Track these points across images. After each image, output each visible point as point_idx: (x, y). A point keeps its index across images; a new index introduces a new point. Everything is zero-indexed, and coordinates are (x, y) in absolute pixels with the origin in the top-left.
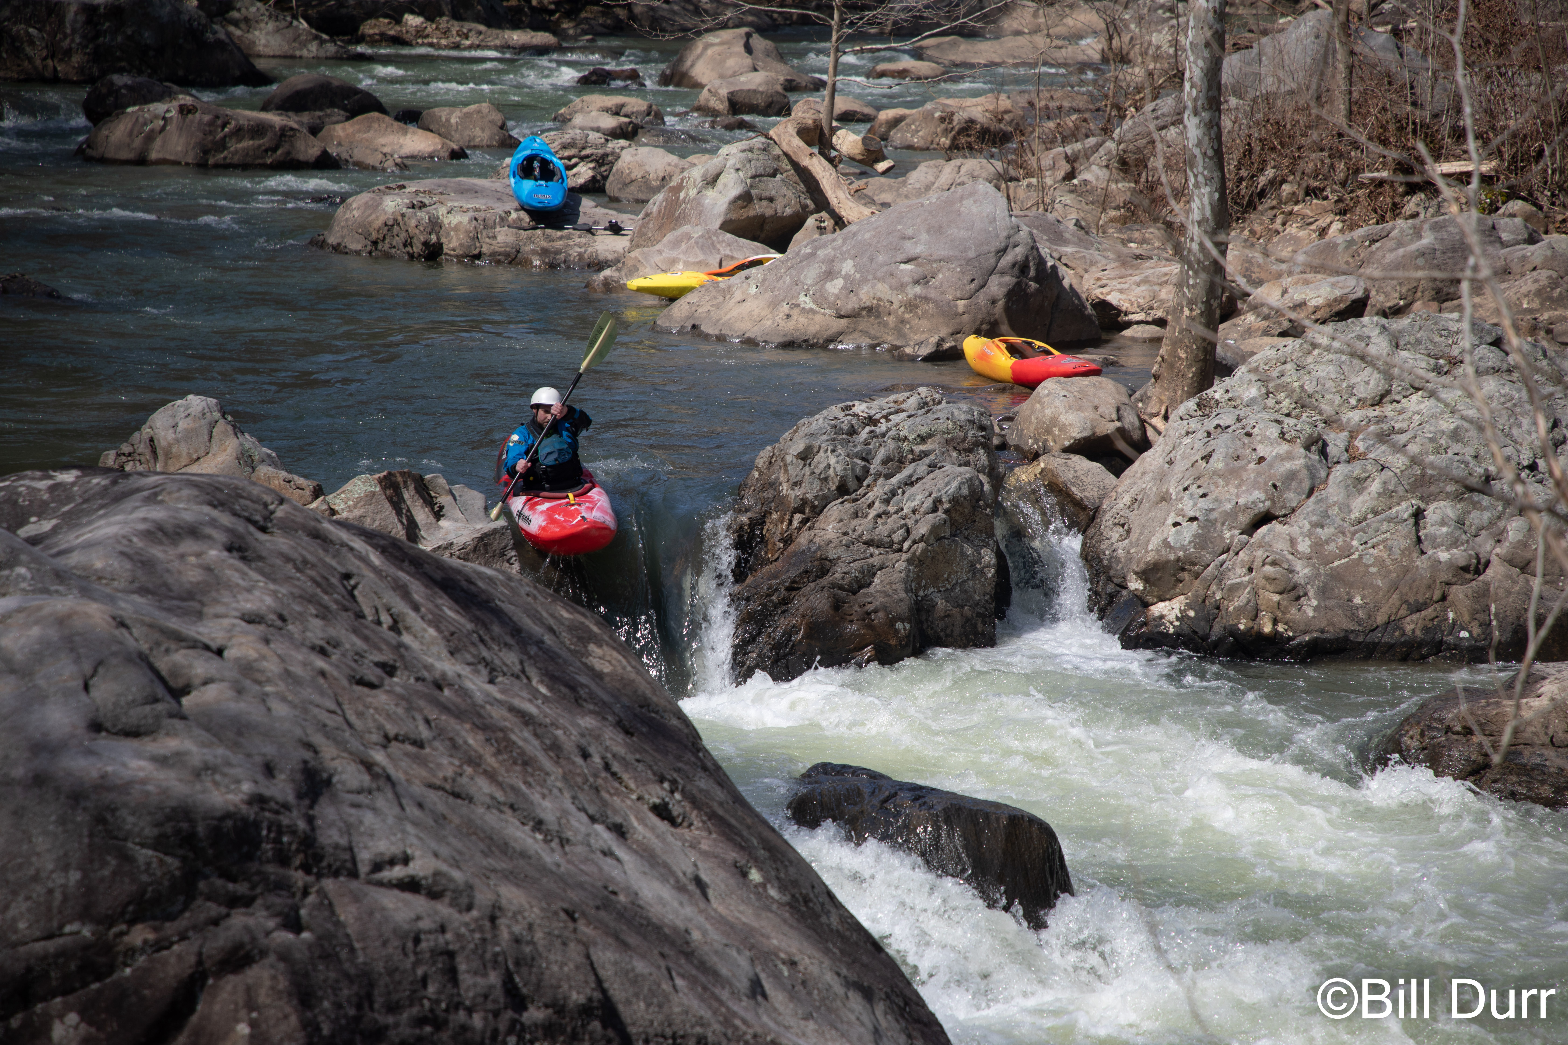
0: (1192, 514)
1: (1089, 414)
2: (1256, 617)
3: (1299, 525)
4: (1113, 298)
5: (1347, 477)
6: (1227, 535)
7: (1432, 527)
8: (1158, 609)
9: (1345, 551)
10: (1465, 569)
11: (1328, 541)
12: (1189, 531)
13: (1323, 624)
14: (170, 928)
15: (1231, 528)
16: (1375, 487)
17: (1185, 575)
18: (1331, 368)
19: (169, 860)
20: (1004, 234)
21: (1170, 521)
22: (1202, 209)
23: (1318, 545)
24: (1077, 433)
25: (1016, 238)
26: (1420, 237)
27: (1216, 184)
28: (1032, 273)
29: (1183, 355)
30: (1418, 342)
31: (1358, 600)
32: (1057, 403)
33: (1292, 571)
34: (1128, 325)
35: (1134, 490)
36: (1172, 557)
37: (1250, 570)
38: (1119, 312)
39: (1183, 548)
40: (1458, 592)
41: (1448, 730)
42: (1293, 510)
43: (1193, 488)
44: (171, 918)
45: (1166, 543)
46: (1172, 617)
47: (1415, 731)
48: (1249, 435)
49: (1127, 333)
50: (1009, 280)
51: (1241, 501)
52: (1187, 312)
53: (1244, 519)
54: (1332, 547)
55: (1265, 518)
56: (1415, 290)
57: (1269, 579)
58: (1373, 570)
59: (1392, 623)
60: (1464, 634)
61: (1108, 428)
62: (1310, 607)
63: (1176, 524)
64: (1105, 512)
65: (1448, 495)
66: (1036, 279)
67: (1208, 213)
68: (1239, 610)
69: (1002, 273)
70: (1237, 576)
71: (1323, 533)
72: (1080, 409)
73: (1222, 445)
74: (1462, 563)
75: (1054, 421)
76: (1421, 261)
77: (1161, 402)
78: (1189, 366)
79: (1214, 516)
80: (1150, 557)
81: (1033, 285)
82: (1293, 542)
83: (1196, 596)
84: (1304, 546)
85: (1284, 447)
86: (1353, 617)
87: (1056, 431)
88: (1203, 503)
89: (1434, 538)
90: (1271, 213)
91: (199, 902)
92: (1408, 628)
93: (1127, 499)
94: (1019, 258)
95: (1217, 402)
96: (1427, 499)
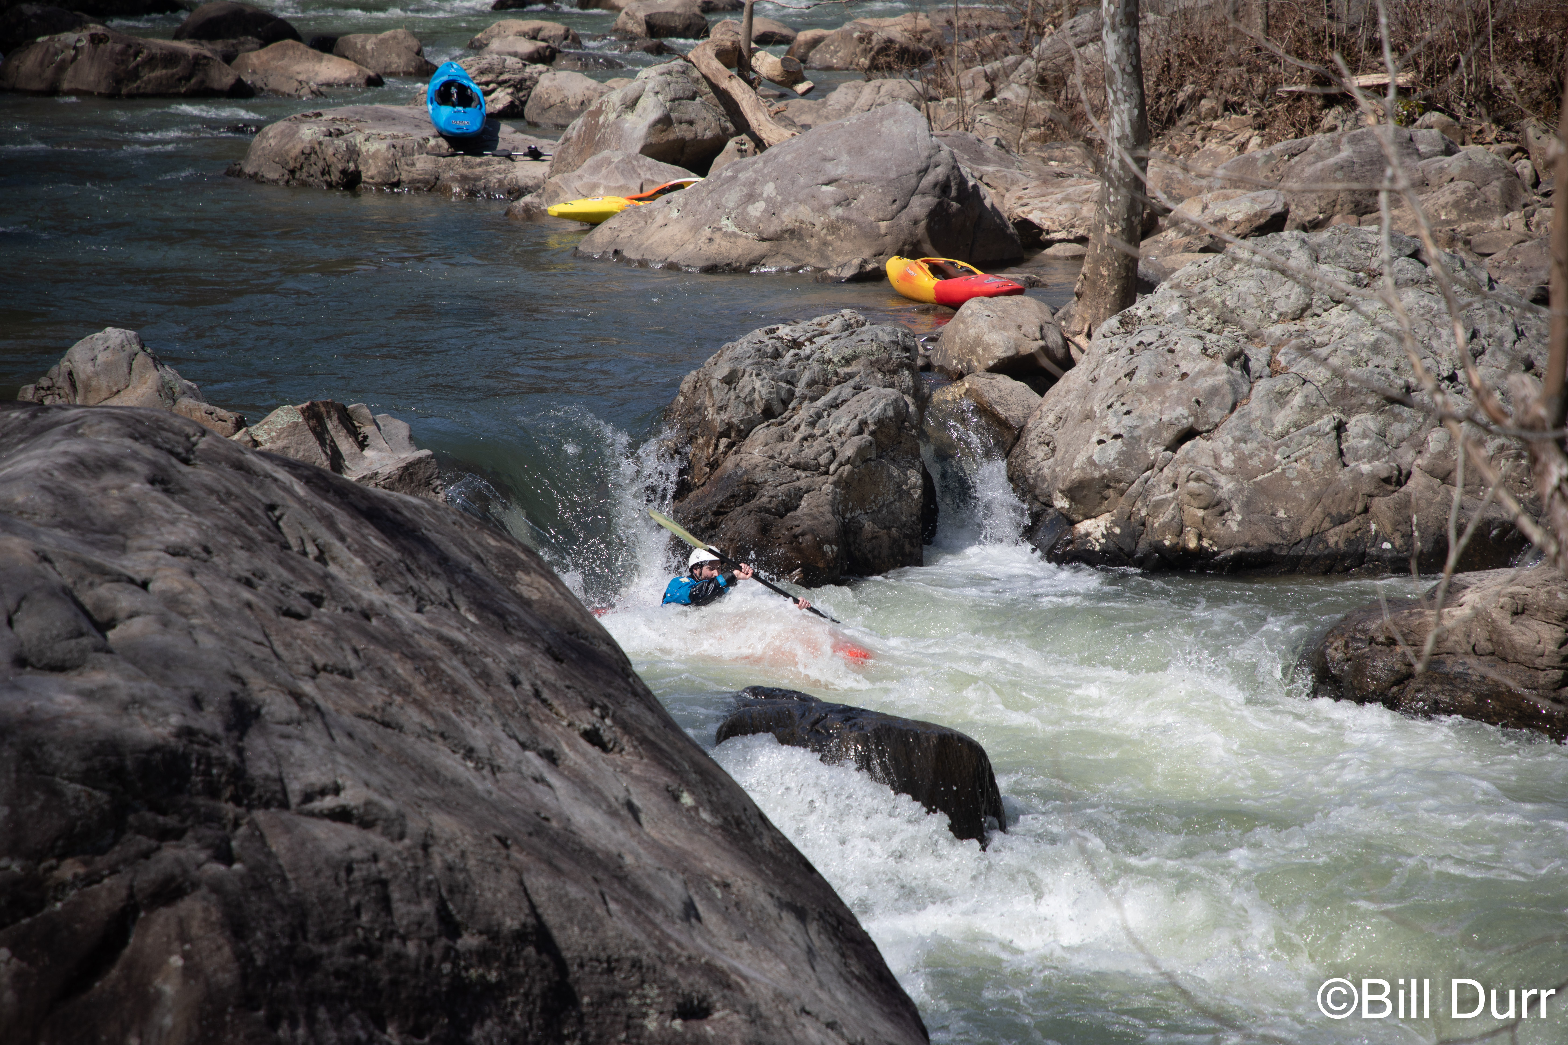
0: (1116, 431)
1: (1013, 333)
2: (1180, 532)
3: (1223, 440)
4: (1035, 217)
5: (1269, 392)
6: (1152, 452)
7: (1353, 439)
8: (1084, 526)
9: (1269, 466)
10: (1387, 480)
11: (1251, 456)
12: (1114, 448)
13: (1247, 538)
14: (101, 862)
15: (1155, 444)
16: (1297, 400)
17: (1111, 492)
18: (1252, 283)
19: (98, 794)
20: (925, 154)
21: (1095, 439)
22: (1122, 126)
23: (1241, 460)
24: (1000, 352)
25: (937, 158)
26: (1339, 150)
27: (1135, 100)
28: (954, 193)
29: (1106, 273)
30: (1338, 255)
31: (1281, 514)
32: (981, 323)
33: (1215, 486)
34: (1051, 243)
35: (1058, 409)
36: (1097, 475)
37: (1175, 486)
38: (1041, 230)
39: (1108, 465)
40: (1380, 504)
41: (1372, 640)
42: (1217, 426)
43: (1117, 405)
44: (102, 851)
45: (1091, 461)
46: (1098, 534)
47: (1339, 643)
48: (1171, 351)
49: (1049, 251)
50: (931, 200)
51: (1165, 418)
52: (1108, 229)
53: (1168, 435)
54: (1255, 462)
55: (1189, 434)
56: (1334, 204)
57: (1194, 495)
58: (1296, 483)
59: (1316, 536)
60: (1387, 545)
61: (1031, 346)
62: (1234, 522)
63: (1100, 442)
64: (1030, 431)
65: (1369, 408)
66: (956, 199)
67: (1128, 130)
68: (1165, 526)
69: (924, 194)
70: (1162, 492)
71: (1247, 448)
72: (1004, 328)
73: (1145, 362)
74: (1384, 474)
75: (978, 341)
76: (1339, 175)
77: (1084, 320)
78: (1112, 284)
79: (1138, 432)
80: (1075, 475)
81: (955, 205)
82: (1216, 457)
83: (1121, 513)
84: (1228, 461)
85: (1206, 363)
86: (1277, 531)
87: (980, 351)
88: (1127, 420)
89: (1356, 450)
90: (1190, 129)
91: (129, 835)
92: (1332, 541)
93: (1051, 418)
94: (940, 178)
95: (1140, 319)
96: (1349, 411)
